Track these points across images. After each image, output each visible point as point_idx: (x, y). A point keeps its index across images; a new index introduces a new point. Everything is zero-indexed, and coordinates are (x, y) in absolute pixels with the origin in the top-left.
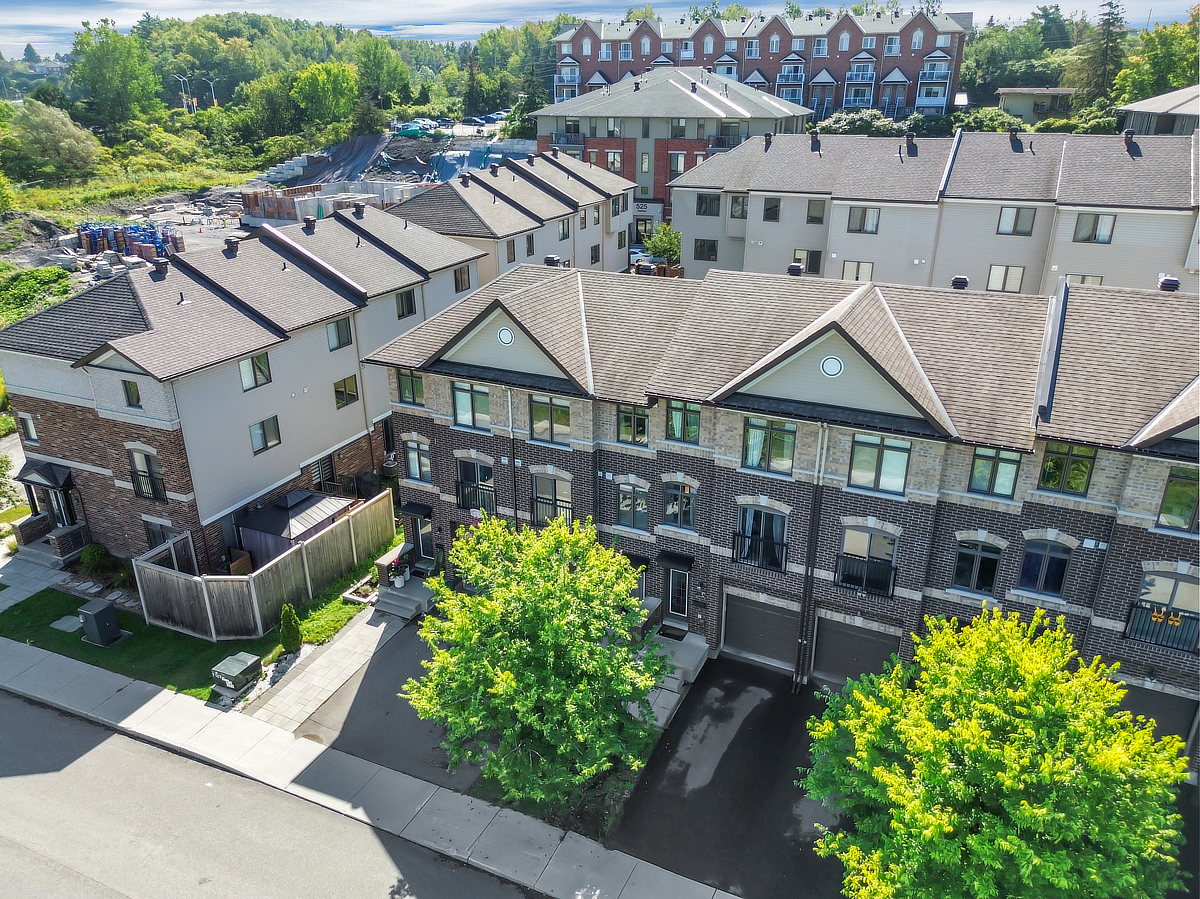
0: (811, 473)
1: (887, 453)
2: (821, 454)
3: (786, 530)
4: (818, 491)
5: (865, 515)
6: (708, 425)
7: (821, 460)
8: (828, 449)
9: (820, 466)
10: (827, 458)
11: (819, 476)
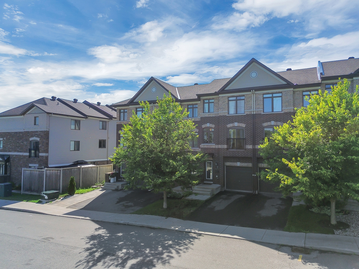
0: (251, 110)
1: (274, 99)
2: (253, 103)
3: (244, 133)
4: (254, 116)
5: (270, 121)
6: (216, 105)
7: (253, 105)
8: (255, 101)
9: (254, 107)
10: (255, 104)
11: (253, 111)
